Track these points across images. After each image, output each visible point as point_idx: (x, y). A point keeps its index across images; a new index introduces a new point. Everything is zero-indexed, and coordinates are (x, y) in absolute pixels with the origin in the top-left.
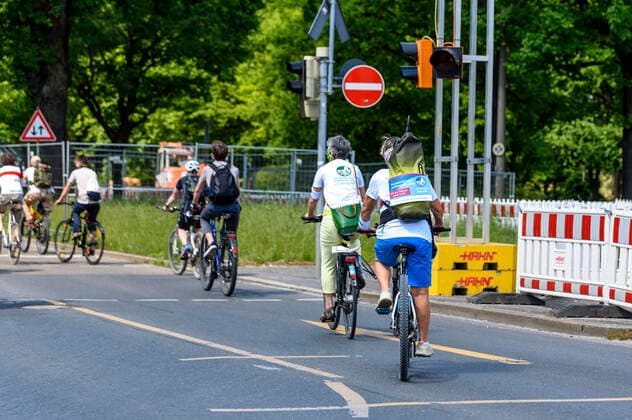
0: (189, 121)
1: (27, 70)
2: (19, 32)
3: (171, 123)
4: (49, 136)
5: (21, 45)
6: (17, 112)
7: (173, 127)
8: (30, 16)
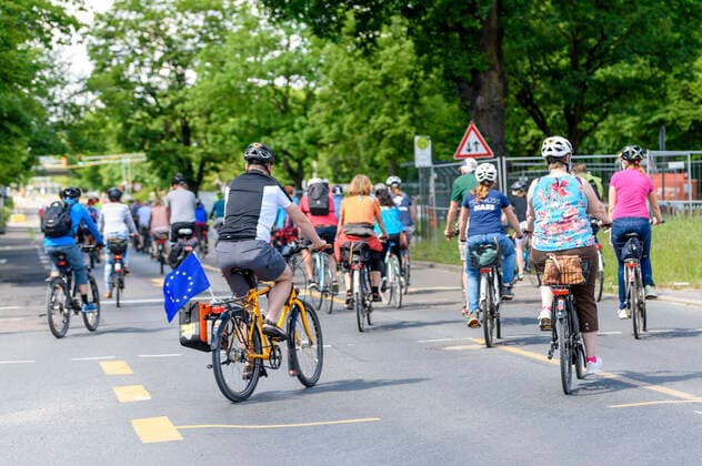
0: (649, 127)
1: (459, 80)
2: (447, 39)
3: (628, 130)
4: (485, 152)
5: (450, 54)
6: (450, 128)
7: (630, 134)
8: (458, 20)
